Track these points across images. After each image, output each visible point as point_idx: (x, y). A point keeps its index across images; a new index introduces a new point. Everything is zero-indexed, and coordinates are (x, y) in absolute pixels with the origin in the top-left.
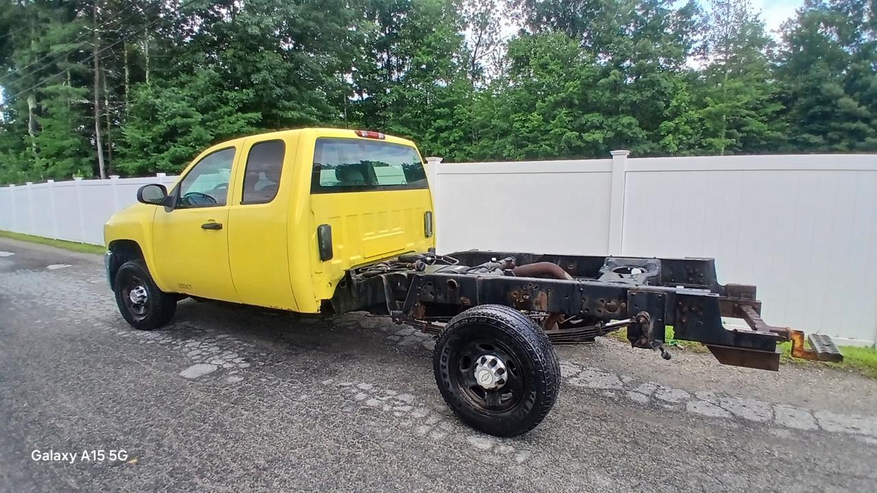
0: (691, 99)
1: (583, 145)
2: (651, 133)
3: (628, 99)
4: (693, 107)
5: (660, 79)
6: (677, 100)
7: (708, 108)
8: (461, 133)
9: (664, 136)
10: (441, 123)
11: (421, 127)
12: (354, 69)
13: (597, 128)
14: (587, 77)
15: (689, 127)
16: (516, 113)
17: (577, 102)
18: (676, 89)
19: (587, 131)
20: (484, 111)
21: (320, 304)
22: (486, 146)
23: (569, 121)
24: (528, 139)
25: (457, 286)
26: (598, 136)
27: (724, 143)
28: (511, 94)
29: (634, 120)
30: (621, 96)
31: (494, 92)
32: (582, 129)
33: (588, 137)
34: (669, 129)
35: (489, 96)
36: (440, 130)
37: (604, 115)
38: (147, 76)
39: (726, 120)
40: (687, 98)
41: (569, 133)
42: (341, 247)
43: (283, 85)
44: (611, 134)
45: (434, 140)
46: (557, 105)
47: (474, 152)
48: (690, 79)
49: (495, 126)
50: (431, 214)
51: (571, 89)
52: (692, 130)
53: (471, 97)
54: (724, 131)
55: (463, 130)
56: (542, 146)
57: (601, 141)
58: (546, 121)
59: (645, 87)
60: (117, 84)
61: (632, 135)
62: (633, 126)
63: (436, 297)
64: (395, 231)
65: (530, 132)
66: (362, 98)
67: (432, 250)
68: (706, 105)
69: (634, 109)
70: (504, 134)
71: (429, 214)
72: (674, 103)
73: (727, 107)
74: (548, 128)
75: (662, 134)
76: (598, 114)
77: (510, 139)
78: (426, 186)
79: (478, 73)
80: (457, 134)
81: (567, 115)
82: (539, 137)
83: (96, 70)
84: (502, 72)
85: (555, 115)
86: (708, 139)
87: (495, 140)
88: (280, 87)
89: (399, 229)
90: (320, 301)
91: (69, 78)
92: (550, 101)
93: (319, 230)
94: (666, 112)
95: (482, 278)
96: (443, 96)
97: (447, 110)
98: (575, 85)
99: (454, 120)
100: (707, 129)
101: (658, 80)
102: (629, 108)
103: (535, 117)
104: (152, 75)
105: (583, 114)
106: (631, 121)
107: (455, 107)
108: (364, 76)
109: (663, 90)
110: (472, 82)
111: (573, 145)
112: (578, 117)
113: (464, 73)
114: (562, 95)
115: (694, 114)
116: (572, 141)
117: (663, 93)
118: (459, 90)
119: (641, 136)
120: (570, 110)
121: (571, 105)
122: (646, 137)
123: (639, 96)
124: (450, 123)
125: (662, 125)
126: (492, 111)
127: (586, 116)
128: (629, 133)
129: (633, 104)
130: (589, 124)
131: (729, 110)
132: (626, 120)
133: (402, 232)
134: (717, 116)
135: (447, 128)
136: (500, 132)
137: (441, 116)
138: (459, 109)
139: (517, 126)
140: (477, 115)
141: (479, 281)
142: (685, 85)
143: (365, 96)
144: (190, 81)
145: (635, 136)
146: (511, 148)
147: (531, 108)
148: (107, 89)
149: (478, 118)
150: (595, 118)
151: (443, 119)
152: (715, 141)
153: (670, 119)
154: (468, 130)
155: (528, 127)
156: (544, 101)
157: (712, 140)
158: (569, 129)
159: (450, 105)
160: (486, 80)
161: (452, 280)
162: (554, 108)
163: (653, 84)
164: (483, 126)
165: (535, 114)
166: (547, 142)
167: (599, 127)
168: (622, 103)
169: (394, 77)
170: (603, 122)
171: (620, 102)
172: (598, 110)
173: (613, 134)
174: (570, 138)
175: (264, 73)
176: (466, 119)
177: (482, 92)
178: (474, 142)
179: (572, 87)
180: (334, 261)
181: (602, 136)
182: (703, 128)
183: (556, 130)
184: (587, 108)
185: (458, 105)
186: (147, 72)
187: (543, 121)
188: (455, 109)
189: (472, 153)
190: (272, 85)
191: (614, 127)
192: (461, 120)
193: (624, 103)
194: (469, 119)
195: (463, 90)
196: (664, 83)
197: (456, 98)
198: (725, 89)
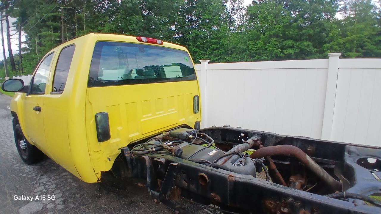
0: (339, 33)
1: (283, 56)
2: (318, 50)
3: (307, 33)
4: (340, 37)
5: (324, 23)
6: (332, 33)
7: (348, 37)
8: (223, 51)
9: (326, 51)
10: (215, 46)
11: (205, 48)
12: (176, 23)
13: (291, 47)
14: (286, 23)
15: (338, 47)
16: (250, 41)
17: (281, 35)
18: (331, 28)
19: (286, 48)
20: (234, 40)
21: (99, 176)
22: (235, 57)
23: (277, 44)
24: (256, 53)
25: (208, 181)
26: (291, 51)
27: (355, 55)
28: (248, 32)
29: (310, 43)
30: (304, 31)
31: (240, 32)
32: (283, 48)
33: (286, 52)
34: (328, 47)
35: (237, 33)
36: (214, 50)
37: (294, 41)
38: (85, 28)
39: (356, 43)
40: (337, 32)
41: (277, 50)
42: (120, 128)
43: (142, 30)
44: (298, 50)
45: (211, 54)
46: (271, 36)
47: (229, 60)
48: (338, 23)
49: (240, 48)
50: (198, 97)
51: (278, 29)
52: (339, 49)
53: (229, 34)
54: (355, 49)
55: (224, 49)
56: (262, 57)
57: (293, 54)
58: (265, 44)
59: (316, 27)
60: (72, 31)
61: (309, 51)
62: (310, 46)
63: (189, 185)
64: (170, 111)
65: (257, 50)
66: (179, 36)
67: (197, 124)
68: (346, 36)
69: (310, 38)
70: (244, 51)
71: (196, 98)
72: (331, 34)
73: (357, 37)
74: (266, 47)
75: (325, 50)
76: (291, 40)
77: (247, 53)
78: (195, 79)
79: (232, 23)
80: (222, 51)
81: (276, 41)
82: (261, 52)
83: (62, 25)
84: (244, 22)
85: (270, 41)
86: (347, 53)
87: (240, 54)
88: (141, 32)
89: (174, 109)
90: (100, 173)
91: (52, 29)
92: (267, 35)
93: (96, 117)
94: (327, 39)
95: (233, 179)
96: (215, 34)
97: (217, 40)
98: (280, 27)
99: (220, 45)
100: (347, 48)
101: (323, 23)
102: (307, 37)
103: (260, 43)
104: (87, 27)
105: (283, 41)
106: (309, 44)
107: (221, 39)
108: (180, 26)
109: (325, 28)
110: (229, 27)
111: (278, 56)
112: (281, 42)
113: (225, 23)
114: (274, 31)
115: (341, 40)
116: (278, 54)
117: (325, 29)
118: (223, 31)
119: (313, 51)
120: (277, 39)
121: (277, 36)
122: (316, 52)
123: (312, 31)
124: (219, 46)
125: (325, 45)
126: (239, 40)
127: (285, 42)
128: (308, 50)
129: (309, 35)
130: (287, 45)
131: (358, 38)
132: (306, 43)
133: (176, 112)
134: (352, 41)
135: (217, 49)
136: (242, 50)
137: (215, 43)
138: (223, 40)
139: (251, 47)
140: (231, 43)
141: (231, 181)
142: (336, 26)
143: (181, 35)
144: (103, 30)
145: (311, 51)
146: (247, 57)
147: (258, 38)
148: (68, 34)
149: (232, 44)
150: (290, 42)
151: (215, 44)
152: (351, 54)
153: (329, 42)
154: (227, 49)
155: (256, 47)
156: (264, 35)
157: (350, 53)
158: (276, 48)
159: (219, 38)
160: (236, 26)
161: (203, 174)
162: (269, 38)
163: (320, 25)
164: (234, 48)
165: (260, 41)
166: (265, 55)
167: (292, 47)
168: (304, 35)
169: (193, 26)
170: (294, 44)
171: (303, 34)
172: (291, 39)
173: (299, 50)
174: (277, 52)
175: (134, 25)
176: (226, 44)
177: (234, 31)
178: (230, 55)
179: (279, 27)
180: (111, 141)
181: (294, 51)
182: (345, 47)
183: (270, 49)
184: (286, 37)
185: (222, 38)
186: (85, 26)
187: (264, 44)
188: (221, 40)
189: (228, 60)
190: (137, 31)
191: (299, 47)
192: (224, 45)
193: (305, 35)
194: (227, 44)
195: (224, 31)
196: (326, 25)
197: (221, 35)
198: (355, 28)
